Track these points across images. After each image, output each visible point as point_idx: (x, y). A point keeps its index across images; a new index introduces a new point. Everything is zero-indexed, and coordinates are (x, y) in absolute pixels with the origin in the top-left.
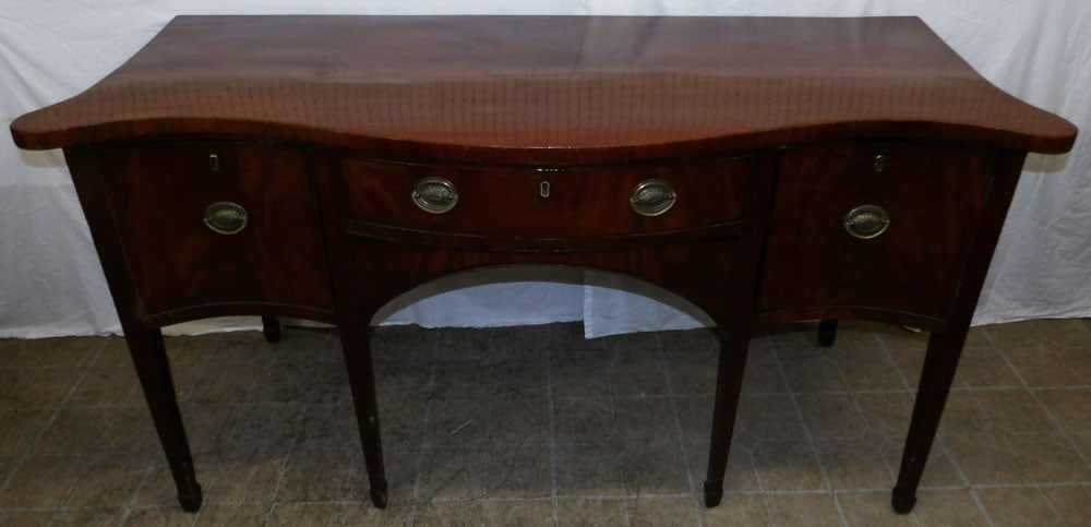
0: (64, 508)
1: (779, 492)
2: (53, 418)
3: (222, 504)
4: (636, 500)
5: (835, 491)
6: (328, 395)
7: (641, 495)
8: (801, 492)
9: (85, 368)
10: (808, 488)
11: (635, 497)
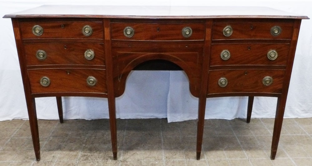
0: (14, 161)
1: (233, 159)
2: (9, 140)
3: (62, 161)
4: (189, 161)
5: (249, 159)
6: (94, 135)
7: (190, 160)
8: (239, 159)
9: (18, 128)
10: (241, 158)
11: (188, 160)
